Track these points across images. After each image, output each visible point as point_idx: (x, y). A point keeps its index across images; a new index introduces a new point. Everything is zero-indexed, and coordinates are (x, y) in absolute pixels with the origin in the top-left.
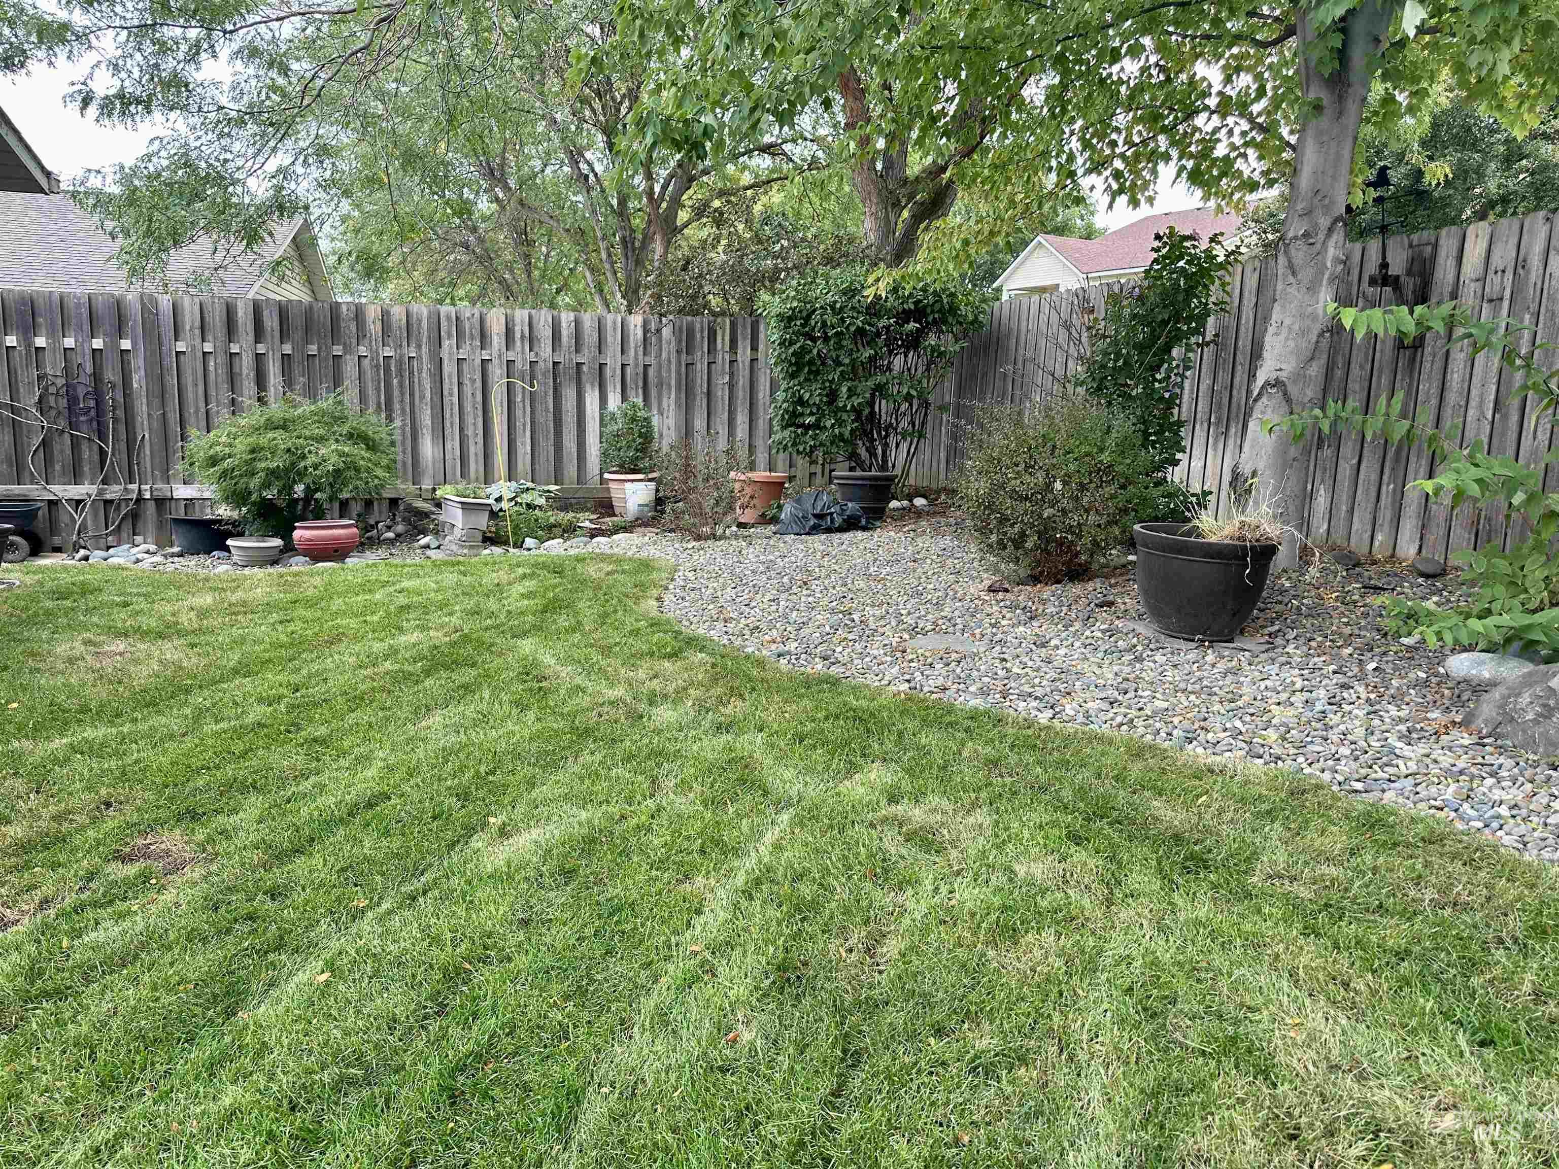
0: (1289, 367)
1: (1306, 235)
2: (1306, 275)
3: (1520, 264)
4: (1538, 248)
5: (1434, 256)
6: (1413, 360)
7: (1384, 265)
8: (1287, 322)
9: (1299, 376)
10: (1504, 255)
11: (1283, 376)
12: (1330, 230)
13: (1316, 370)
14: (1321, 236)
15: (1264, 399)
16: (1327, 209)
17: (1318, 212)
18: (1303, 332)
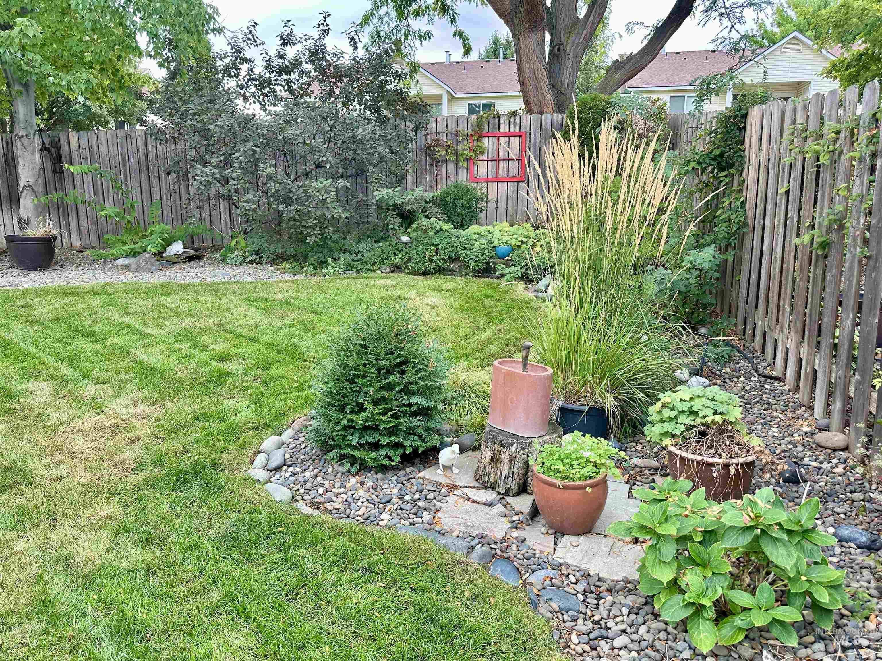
0: (31, 181)
1: (26, 135)
2: (30, 148)
3: (90, 147)
4: (95, 142)
5: (59, 141)
6: (61, 178)
7: (43, 144)
8: (27, 165)
9: (36, 184)
10: (84, 144)
11: (30, 183)
12: (34, 134)
13: (41, 181)
14: (32, 136)
15: (25, 192)
16: (32, 127)
17: (29, 128)
18: (34, 169)
